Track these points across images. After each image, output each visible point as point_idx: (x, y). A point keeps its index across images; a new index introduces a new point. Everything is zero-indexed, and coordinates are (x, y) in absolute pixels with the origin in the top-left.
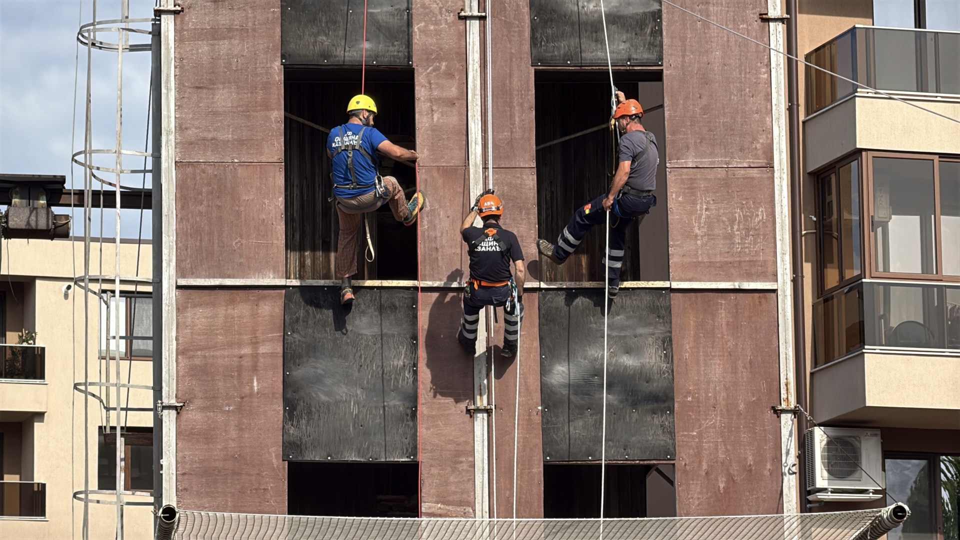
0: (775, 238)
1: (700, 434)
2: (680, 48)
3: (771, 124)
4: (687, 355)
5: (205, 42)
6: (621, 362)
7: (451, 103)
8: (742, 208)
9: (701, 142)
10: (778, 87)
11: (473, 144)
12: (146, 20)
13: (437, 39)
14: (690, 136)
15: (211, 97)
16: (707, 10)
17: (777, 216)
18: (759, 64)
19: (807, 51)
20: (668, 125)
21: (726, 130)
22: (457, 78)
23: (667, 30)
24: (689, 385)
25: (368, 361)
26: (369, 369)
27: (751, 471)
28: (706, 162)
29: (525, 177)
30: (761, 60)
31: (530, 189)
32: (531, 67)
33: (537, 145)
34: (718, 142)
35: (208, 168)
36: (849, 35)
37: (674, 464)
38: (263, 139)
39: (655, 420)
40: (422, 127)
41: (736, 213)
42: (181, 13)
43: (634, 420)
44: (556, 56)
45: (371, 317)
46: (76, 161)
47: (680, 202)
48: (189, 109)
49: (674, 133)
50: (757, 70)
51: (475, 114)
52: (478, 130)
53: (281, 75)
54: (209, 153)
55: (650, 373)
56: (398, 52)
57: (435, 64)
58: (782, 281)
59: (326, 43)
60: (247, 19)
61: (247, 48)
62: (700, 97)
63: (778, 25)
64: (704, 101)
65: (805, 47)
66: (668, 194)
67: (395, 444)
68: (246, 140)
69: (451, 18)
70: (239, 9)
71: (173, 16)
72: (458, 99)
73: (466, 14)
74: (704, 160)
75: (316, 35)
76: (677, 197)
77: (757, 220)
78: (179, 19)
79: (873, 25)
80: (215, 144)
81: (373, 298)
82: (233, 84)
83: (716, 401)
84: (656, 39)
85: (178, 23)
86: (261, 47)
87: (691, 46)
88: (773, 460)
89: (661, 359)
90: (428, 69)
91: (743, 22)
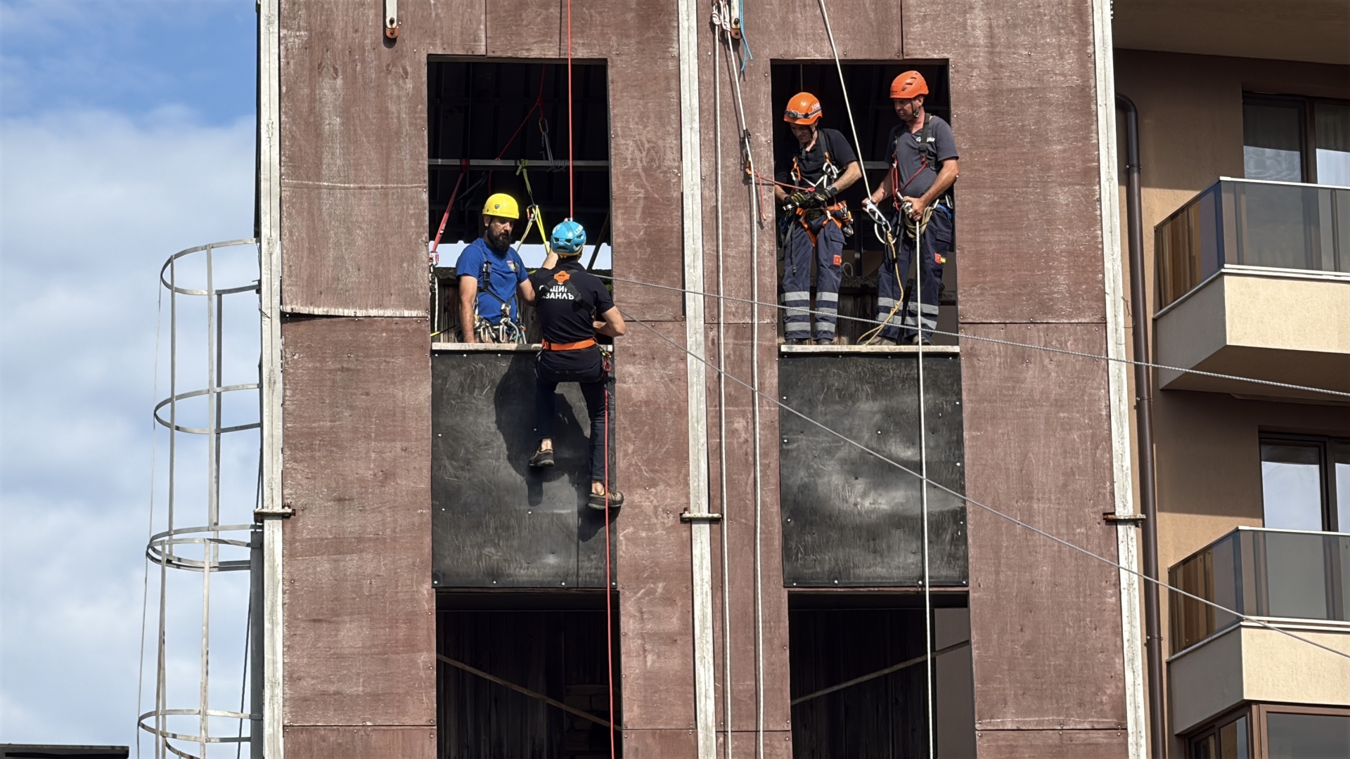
2: (993, 561)
3: (1122, 668)
5: (325, 557)
7: (671, 640)
9: (1024, 694)
10: (1131, 616)
11: (703, 698)
12: (243, 527)
13: (650, 550)
14: (1008, 685)
15: (333, 633)
16: (1030, 509)
18: (1104, 584)
19: (1172, 563)
20: (977, 668)
21: (1059, 676)
22: (680, 604)
23: (973, 536)
28: (1031, 721)
29: (778, 744)
30: (1106, 577)
32: (783, 589)
33: (792, 698)
34: (1048, 693)
35: (330, 734)
36: (1230, 540)
38: (407, 693)
40: (631, 674)
42: (293, 517)
44: (818, 573)
46: (143, 726)
48: (303, 650)
49: (985, 681)
50: (1100, 592)
51: (705, 655)
52: (710, 678)
53: (432, 601)
54: (331, 713)
56: (596, 569)
57: (648, 586)
59: (495, 557)
60: (384, 524)
61: (385, 565)
62: (1022, 630)
63: (1130, 528)
64: (1027, 636)
65: (1168, 557)
68: (383, 694)
69: (671, 520)
70: (373, 510)
71: (280, 521)
72: (681, 634)
73: (691, 515)
74: (1028, 719)
75: (481, 547)
78: (289, 525)
79: (1264, 526)
80: (339, 700)
82: (365, 616)
84: (958, 549)
85: (287, 530)
86: (404, 563)
87: (1007, 558)
90: (638, 592)
91: (1080, 525)
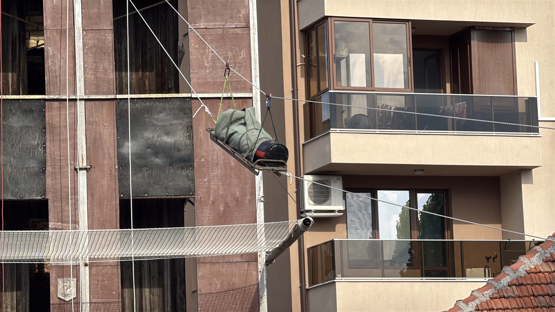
0: (251, 68)
1: (209, 180)
3: (248, 3)
4: (201, 135)
6: (163, 140)
8: (232, 51)
9: (208, 14)
11: (77, 17)
14: (202, 10)
17: (252, 55)
20: (189, 4)
21: (223, 6)
24: (203, 153)
25: (17, 142)
26: (18, 146)
27: (238, 200)
28: (211, 25)
29: (107, 35)
31: (110, 42)
34: (218, 13)
37: (194, 198)
39: (183, 172)
40: (47, 7)
41: (228, 54)
43: (171, 172)
45: (19, 117)
47: (196, 48)
49: (192, 9)
52: (79, 8)
55: (180, 146)
58: (255, 92)
66: (190, 44)
67: (33, 189)
74: (210, 24)
76: (195, 45)
77: (240, 58)
81: (20, 106)
83: (218, 161)
88: (251, 194)
89: (186, 138)
